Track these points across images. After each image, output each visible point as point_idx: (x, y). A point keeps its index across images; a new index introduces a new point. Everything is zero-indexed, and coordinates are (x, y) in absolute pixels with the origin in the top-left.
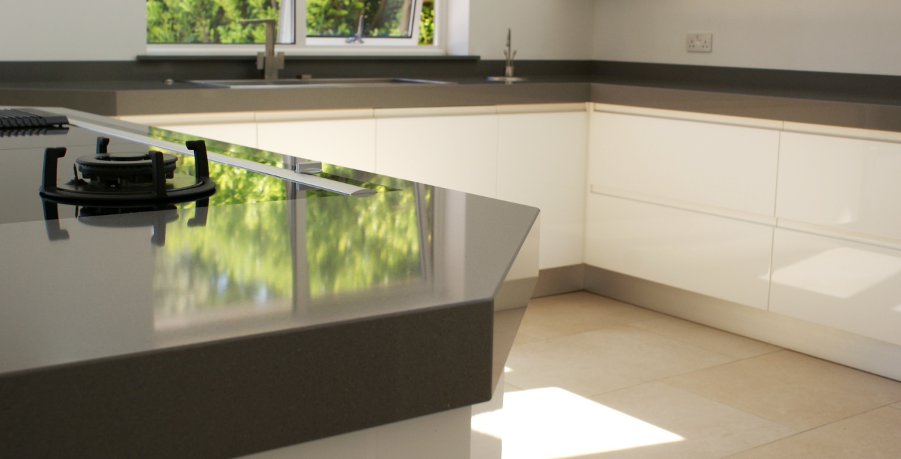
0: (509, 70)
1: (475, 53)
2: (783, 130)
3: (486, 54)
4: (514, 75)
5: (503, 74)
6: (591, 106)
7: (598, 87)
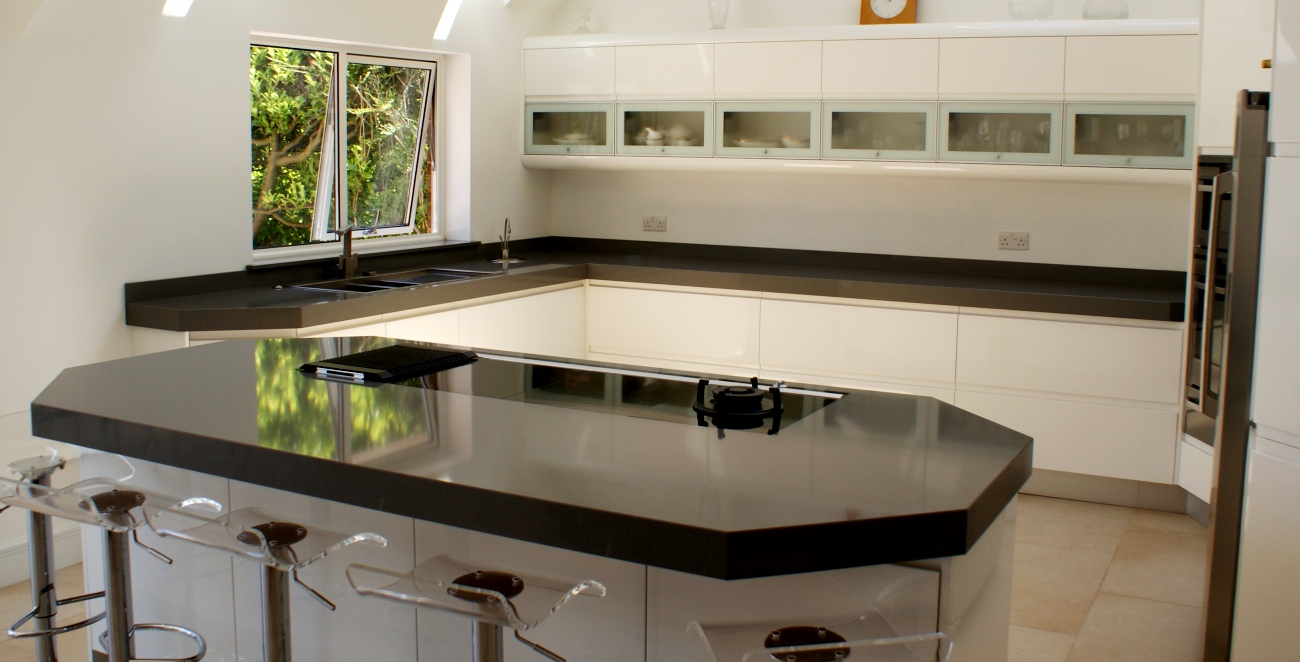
0: (505, 252)
1: (477, 240)
2: (761, 298)
3: (485, 238)
4: (511, 257)
5: (501, 256)
6: (587, 281)
7: (595, 266)
